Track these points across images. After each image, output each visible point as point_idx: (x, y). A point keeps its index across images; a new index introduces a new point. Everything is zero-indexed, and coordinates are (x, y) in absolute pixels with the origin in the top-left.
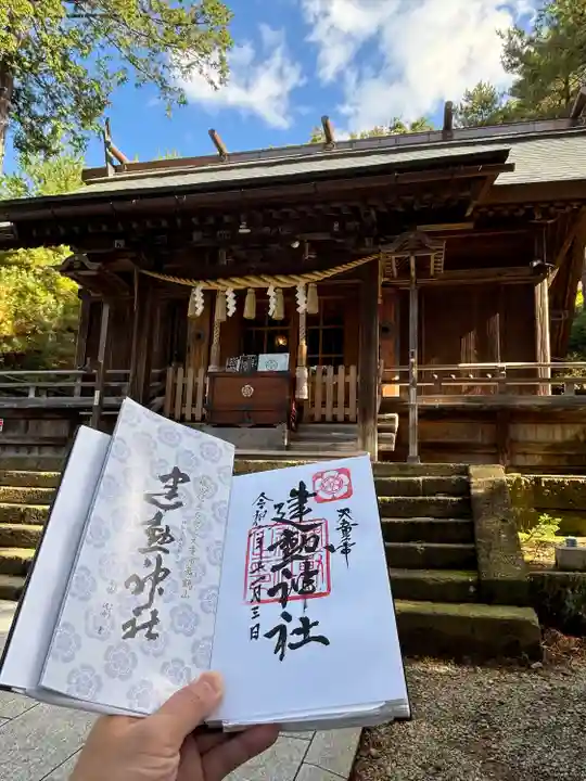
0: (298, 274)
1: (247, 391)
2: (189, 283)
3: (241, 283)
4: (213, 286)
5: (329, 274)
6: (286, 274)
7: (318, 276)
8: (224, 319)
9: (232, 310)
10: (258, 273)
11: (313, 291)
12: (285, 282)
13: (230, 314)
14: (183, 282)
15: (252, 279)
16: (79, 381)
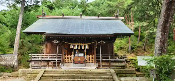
0: (86, 43)
1: (79, 59)
3: (78, 44)
4: (74, 44)
5: (90, 44)
6: (84, 43)
8: (75, 49)
9: (77, 48)
10: (81, 43)
11: (88, 46)
12: (84, 44)
13: (76, 48)
14: (69, 43)
15: (80, 44)
16: (48, 56)
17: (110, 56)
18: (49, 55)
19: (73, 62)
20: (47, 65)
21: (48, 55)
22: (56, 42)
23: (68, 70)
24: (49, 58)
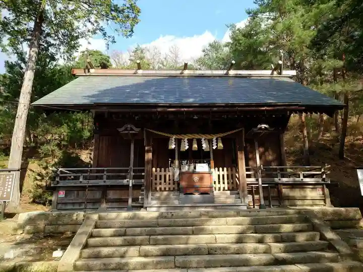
0: (214, 134)
1: (196, 179)
2: (169, 135)
3: (191, 136)
4: (180, 137)
5: (225, 134)
7: (222, 135)
8: (184, 150)
9: (187, 147)
10: (198, 133)
11: (220, 140)
12: (209, 137)
14: (166, 135)
15: (197, 136)
16: (105, 173)
17: (279, 171)
18: (108, 171)
19: (176, 188)
20: (103, 197)
21: (103, 171)
22: (129, 129)
23: (170, 215)
24: (109, 178)
